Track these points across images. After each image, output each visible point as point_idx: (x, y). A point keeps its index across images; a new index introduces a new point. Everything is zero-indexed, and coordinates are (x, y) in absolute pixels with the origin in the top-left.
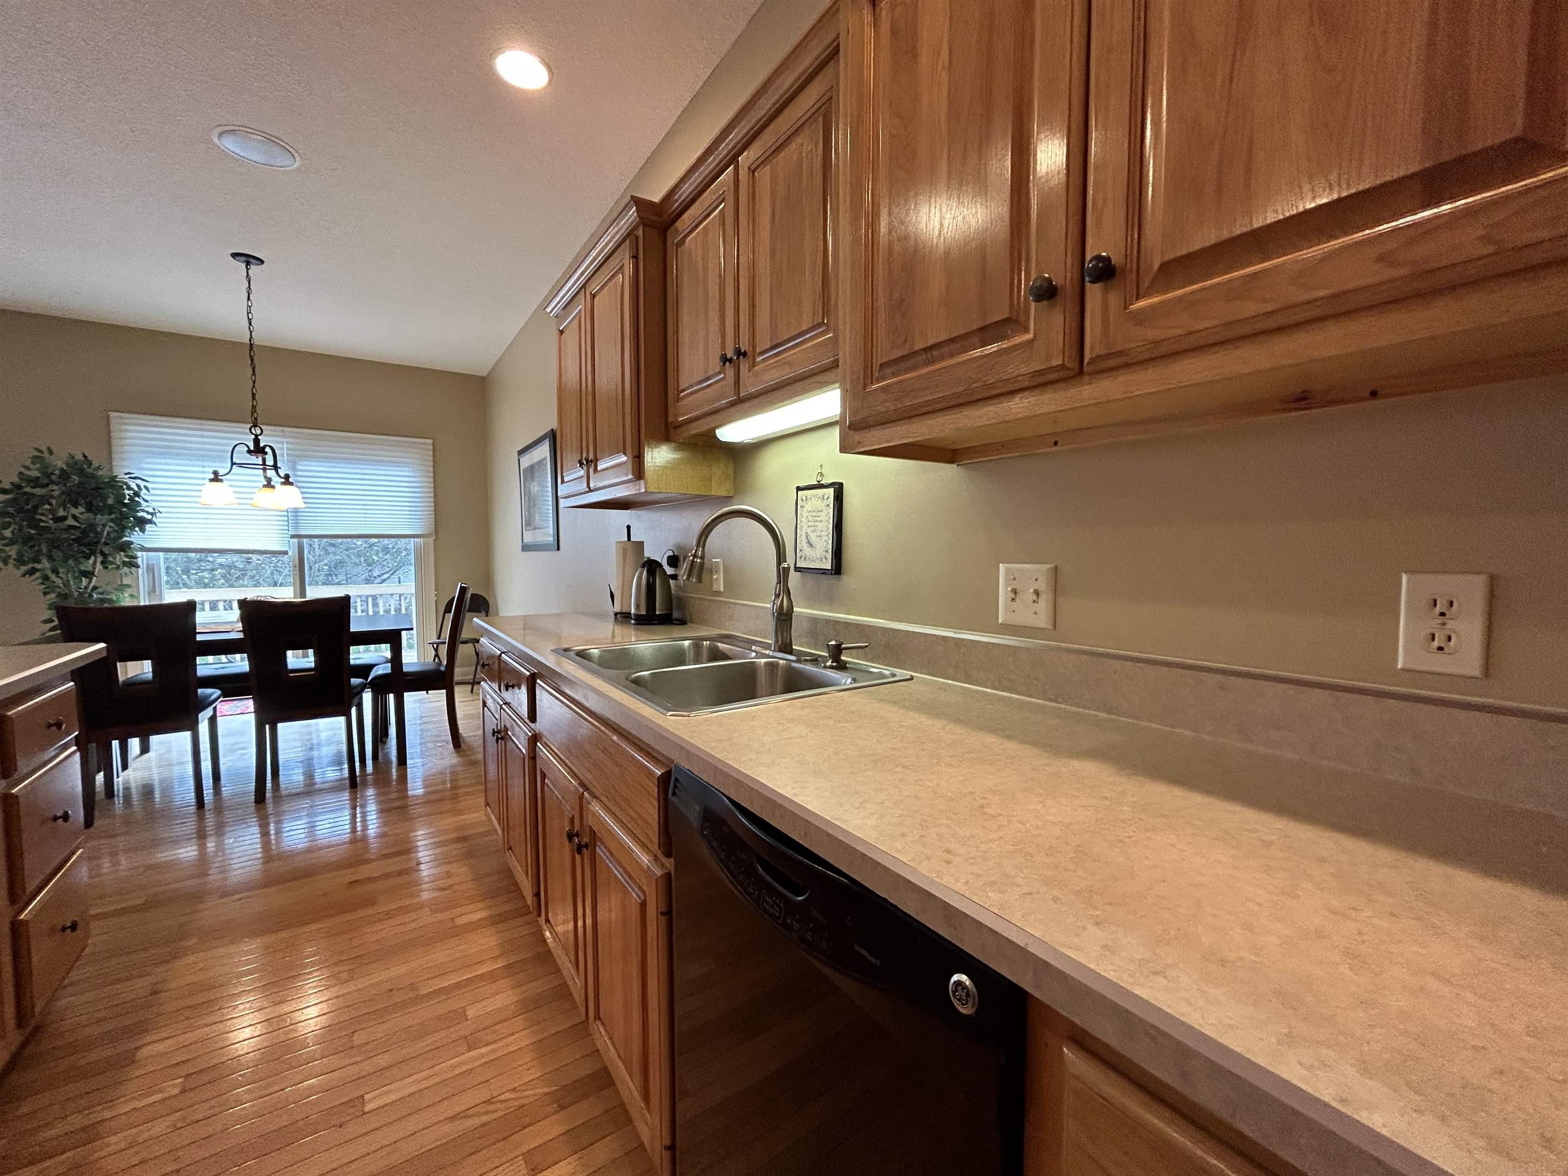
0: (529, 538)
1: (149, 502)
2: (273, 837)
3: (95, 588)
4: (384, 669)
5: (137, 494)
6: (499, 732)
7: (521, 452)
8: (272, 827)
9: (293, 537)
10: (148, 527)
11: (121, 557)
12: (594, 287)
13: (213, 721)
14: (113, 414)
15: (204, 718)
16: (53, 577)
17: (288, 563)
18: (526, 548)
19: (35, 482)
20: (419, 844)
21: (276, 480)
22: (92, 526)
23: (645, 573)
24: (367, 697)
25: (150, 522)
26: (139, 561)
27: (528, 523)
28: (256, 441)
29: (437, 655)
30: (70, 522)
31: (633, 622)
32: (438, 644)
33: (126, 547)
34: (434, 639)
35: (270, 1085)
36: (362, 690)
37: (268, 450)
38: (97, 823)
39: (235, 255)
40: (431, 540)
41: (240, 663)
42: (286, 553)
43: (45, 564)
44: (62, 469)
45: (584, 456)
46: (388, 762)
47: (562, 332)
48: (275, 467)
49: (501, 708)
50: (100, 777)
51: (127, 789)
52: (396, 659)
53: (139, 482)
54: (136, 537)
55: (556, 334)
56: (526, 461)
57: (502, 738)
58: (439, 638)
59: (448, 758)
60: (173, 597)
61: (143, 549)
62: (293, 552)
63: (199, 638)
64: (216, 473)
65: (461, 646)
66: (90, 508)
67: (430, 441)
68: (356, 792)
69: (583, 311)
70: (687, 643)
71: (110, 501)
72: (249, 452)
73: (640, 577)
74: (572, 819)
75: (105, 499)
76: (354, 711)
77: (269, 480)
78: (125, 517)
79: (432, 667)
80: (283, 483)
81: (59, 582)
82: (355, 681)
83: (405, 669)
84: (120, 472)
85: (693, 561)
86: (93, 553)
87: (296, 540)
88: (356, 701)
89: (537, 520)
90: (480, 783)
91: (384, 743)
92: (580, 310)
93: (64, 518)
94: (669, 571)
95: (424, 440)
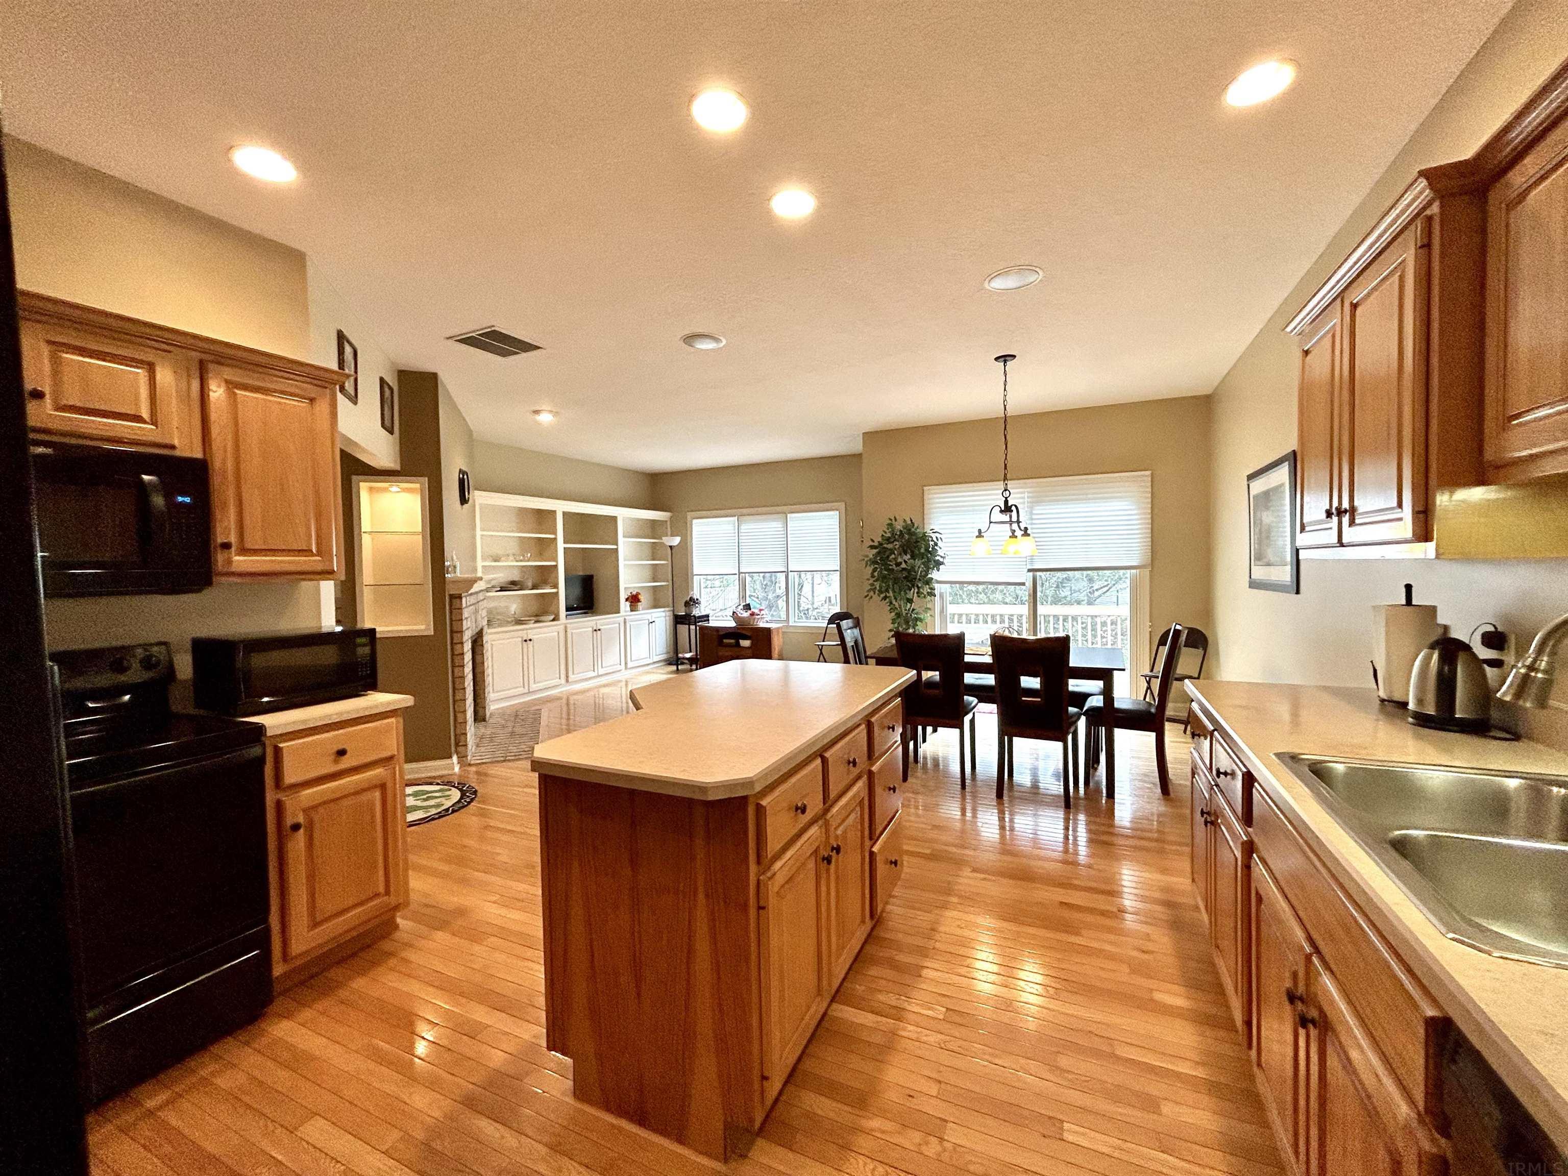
0: (1259, 573)
1: (943, 550)
2: (1008, 833)
3: (913, 610)
4: (1096, 701)
5: (936, 544)
6: (1208, 813)
7: (1251, 477)
8: (1007, 816)
9: (1029, 570)
10: (941, 567)
11: (926, 589)
12: (1355, 296)
13: (972, 722)
14: (925, 488)
15: (967, 719)
16: (894, 602)
17: (1024, 593)
18: (1254, 584)
19: (888, 540)
20: (1125, 890)
21: (1019, 533)
22: (913, 567)
23: (1435, 656)
24: (1082, 724)
25: (942, 563)
26: (936, 592)
27: (1258, 557)
28: (1006, 502)
29: (1149, 688)
30: (903, 565)
31: (1410, 720)
32: (1151, 677)
33: (929, 582)
34: (1147, 672)
35: (996, 1056)
36: (1079, 718)
37: (1013, 508)
38: (910, 779)
39: (997, 359)
40: (1147, 572)
41: (989, 680)
42: (1023, 584)
43: (891, 594)
44: (901, 531)
45: (1335, 504)
46: (1098, 790)
47: (1307, 353)
48: (1018, 522)
49: (1212, 789)
50: (911, 744)
51: (925, 758)
52: (1108, 692)
53: (937, 535)
54: (935, 575)
55: (1299, 354)
56: (1258, 486)
57: (1212, 823)
58: (1152, 671)
59: (1157, 806)
60: (952, 630)
61: (938, 582)
62: (1029, 584)
63: (967, 659)
64: (980, 531)
65: (1175, 682)
66: (913, 557)
67: (1148, 473)
68: (1069, 813)
69: (1338, 329)
70: (1513, 784)
71: (922, 550)
72: (1001, 511)
73: (1428, 659)
74: (1295, 975)
75: (919, 549)
76: (1070, 737)
77: (1013, 531)
78: (929, 560)
79: (1142, 707)
80: (1023, 535)
81: (897, 604)
82: (1072, 710)
83: (1116, 705)
84: (927, 530)
85: (1526, 677)
86: (913, 586)
87: (1031, 574)
88: (1072, 730)
89: (1270, 555)
90: (1187, 845)
91: (1096, 769)
92: (1334, 325)
93: (901, 563)
94: (1484, 653)
95: (1143, 473)
